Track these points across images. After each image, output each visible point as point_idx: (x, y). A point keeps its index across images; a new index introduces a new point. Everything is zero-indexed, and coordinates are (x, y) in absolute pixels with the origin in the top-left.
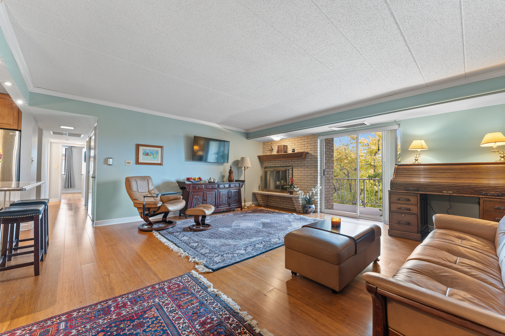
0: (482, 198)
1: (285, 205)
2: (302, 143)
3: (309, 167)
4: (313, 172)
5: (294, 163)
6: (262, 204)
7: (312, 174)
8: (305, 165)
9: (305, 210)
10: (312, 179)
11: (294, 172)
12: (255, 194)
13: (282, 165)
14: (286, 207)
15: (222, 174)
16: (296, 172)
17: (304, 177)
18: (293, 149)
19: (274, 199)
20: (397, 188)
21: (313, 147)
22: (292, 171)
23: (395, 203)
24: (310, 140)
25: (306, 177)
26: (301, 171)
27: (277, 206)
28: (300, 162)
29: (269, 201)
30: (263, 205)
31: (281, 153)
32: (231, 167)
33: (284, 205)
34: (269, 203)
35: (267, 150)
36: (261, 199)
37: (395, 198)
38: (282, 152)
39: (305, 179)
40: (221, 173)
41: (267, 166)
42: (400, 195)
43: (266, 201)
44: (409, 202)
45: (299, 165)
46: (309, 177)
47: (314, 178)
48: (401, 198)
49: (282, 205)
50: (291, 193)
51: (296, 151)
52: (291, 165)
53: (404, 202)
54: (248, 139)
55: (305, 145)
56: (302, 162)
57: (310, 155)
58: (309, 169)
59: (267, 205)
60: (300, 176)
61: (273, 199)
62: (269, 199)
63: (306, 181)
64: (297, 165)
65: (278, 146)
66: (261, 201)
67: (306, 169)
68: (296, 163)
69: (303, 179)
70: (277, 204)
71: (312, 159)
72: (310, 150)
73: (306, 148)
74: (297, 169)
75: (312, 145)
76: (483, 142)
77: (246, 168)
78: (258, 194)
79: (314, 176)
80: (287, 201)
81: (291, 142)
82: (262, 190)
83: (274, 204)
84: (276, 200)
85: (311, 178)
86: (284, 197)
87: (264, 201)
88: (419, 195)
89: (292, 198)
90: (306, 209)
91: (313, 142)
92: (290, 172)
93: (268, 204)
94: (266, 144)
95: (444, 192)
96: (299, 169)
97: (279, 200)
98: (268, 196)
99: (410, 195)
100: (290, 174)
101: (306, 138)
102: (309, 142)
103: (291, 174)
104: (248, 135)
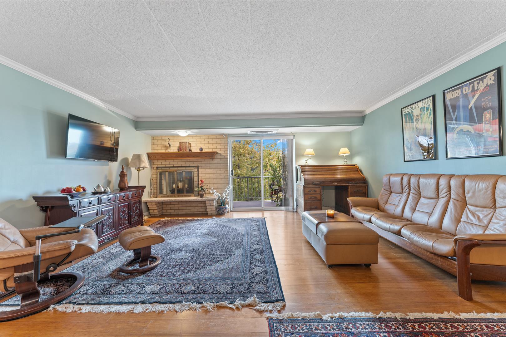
0: (350, 185)
1: (189, 211)
2: (210, 142)
3: (218, 167)
4: (224, 172)
5: (200, 163)
6: (157, 213)
7: (222, 175)
8: (214, 165)
9: (220, 212)
10: (222, 180)
11: (200, 172)
12: (147, 202)
13: (182, 165)
14: (190, 212)
15: (107, 179)
16: (203, 172)
17: (213, 177)
18: (200, 147)
19: (173, 206)
20: (308, 183)
21: (223, 147)
22: (198, 171)
23: (307, 194)
24: (219, 140)
25: (216, 177)
26: (209, 171)
27: (177, 213)
28: (208, 162)
29: (164, 208)
30: (158, 215)
31: (185, 151)
32: (123, 168)
33: (187, 211)
34: (164, 211)
35: (161, 146)
36: (156, 208)
37: (307, 190)
38: (187, 150)
39: (214, 180)
40: (106, 177)
41: (159, 166)
42: (310, 188)
43: (160, 209)
44: (316, 193)
45: (206, 165)
46: (218, 177)
47: (225, 178)
48: (311, 190)
49: (184, 211)
50: (202, 196)
51: (204, 151)
52: (196, 165)
53: (313, 193)
54: (137, 130)
55: (214, 145)
56: (210, 162)
57: (220, 155)
58: (219, 170)
59: (162, 214)
60: (208, 177)
61: (170, 206)
62: (164, 206)
63: (216, 182)
64: (204, 165)
65: (180, 143)
66: (157, 211)
67: (214, 170)
68: (202, 162)
69: (212, 180)
70: (176, 211)
71: (222, 160)
72: (219, 150)
73: (215, 147)
74: (204, 170)
75: (221, 145)
76: (340, 153)
77: (142, 169)
78: (151, 202)
79: (225, 176)
80: (192, 205)
81: (195, 140)
82: (154, 197)
83: (173, 211)
84: (175, 206)
85: (221, 178)
86: (186, 202)
87: (159, 210)
88: (321, 187)
89: (205, 201)
90: (222, 210)
91: (223, 142)
92: (196, 173)
93: (162, 212)
94: (157, 138)
95: (333, 183)
96: (207, 170)
97: (180, 206)
98: (162, 203)
99: (316, 187)
100: (195, 176)
101: (215, 137)
102: (218, 142)
103: (197, 175)
104: (138, 124)
